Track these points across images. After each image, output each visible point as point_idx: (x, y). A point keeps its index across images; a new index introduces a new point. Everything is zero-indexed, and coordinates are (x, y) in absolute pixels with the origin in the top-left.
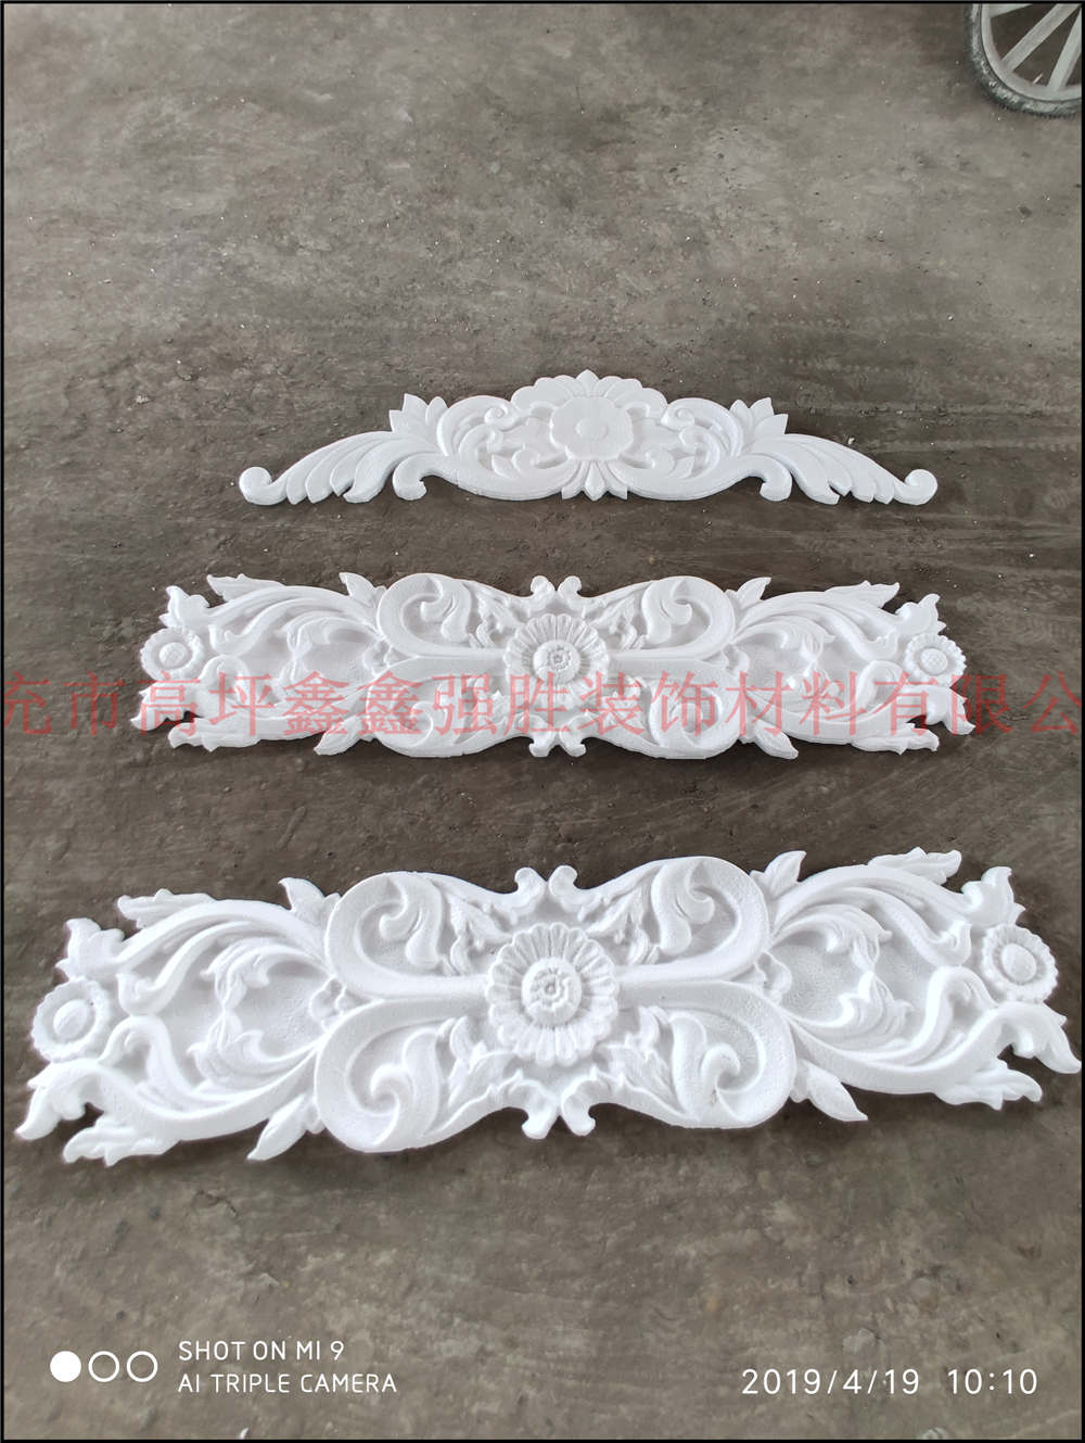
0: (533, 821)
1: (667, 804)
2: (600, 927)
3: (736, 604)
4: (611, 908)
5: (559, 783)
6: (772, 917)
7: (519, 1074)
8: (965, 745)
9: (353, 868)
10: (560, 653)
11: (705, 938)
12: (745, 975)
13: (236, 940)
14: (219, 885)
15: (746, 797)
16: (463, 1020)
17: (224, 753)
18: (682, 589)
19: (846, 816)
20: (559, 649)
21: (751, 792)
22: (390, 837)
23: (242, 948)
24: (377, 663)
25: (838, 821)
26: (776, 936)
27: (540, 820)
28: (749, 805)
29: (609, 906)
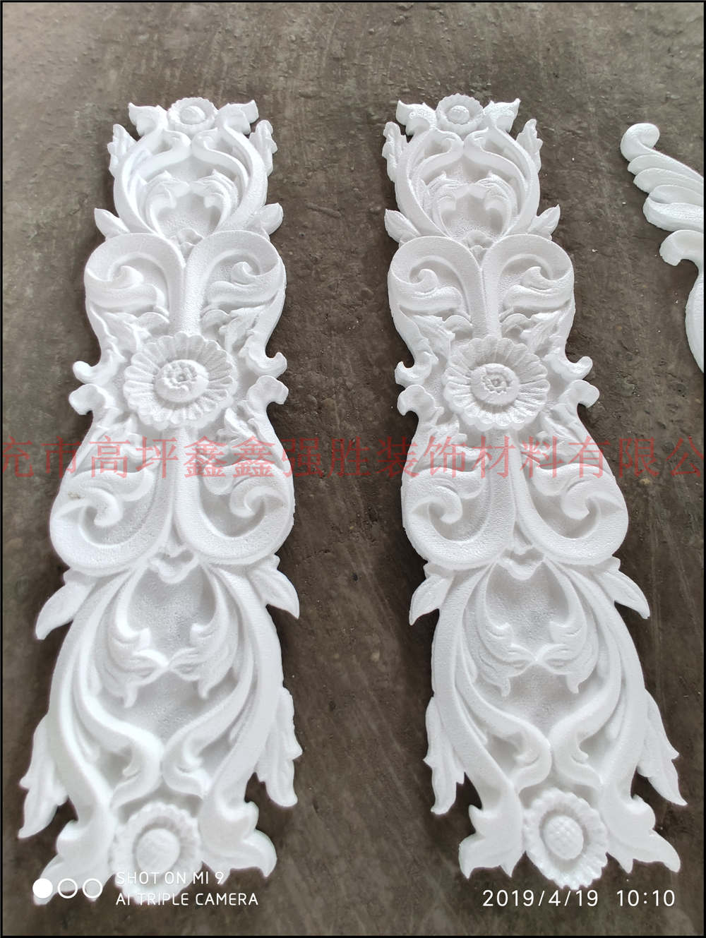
0: (336, 377)
1: (356, 492)
2: (231, 417)
3: (604, 567)
4: (246, 425)
5: (373, 397)
6: (229, 568)
7: (122, 359)
8: (444, 860)
9: (291, 251)
10: (503, 383)
11: (216, 507)
12: (176, 535)
13: (237, 185)
14: (280, 176)
15: (366, 569)
16: (167, 321)
17: (383, 163)
18: (609, 509)
19: (345, 677)
20: (508, 383)
21: (370, 574)
22: (317, 273)
23: (230, 188)
24: (471, 241)
25: (339, 665)
26: (209, 570)
27: (337, 382)
28: (357, 572)
29: (248, 424)
